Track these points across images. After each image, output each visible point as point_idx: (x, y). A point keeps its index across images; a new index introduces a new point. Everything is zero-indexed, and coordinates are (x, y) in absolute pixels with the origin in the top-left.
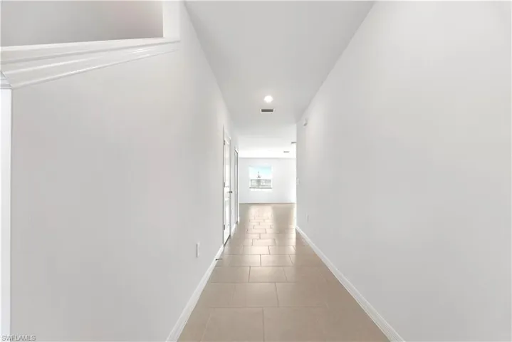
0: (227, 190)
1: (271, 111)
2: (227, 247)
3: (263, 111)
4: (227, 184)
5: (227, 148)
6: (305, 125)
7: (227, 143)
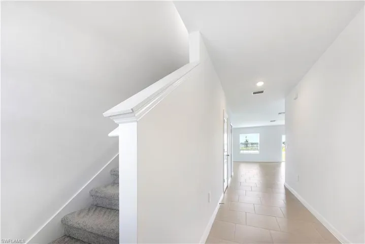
0: (226, 154)
1: (262, 92)
2: (225, 195)
3: (254, 93)
4: (226, 150)
5: (226, 124)
6: (295, 99)
7: (226, 121)
